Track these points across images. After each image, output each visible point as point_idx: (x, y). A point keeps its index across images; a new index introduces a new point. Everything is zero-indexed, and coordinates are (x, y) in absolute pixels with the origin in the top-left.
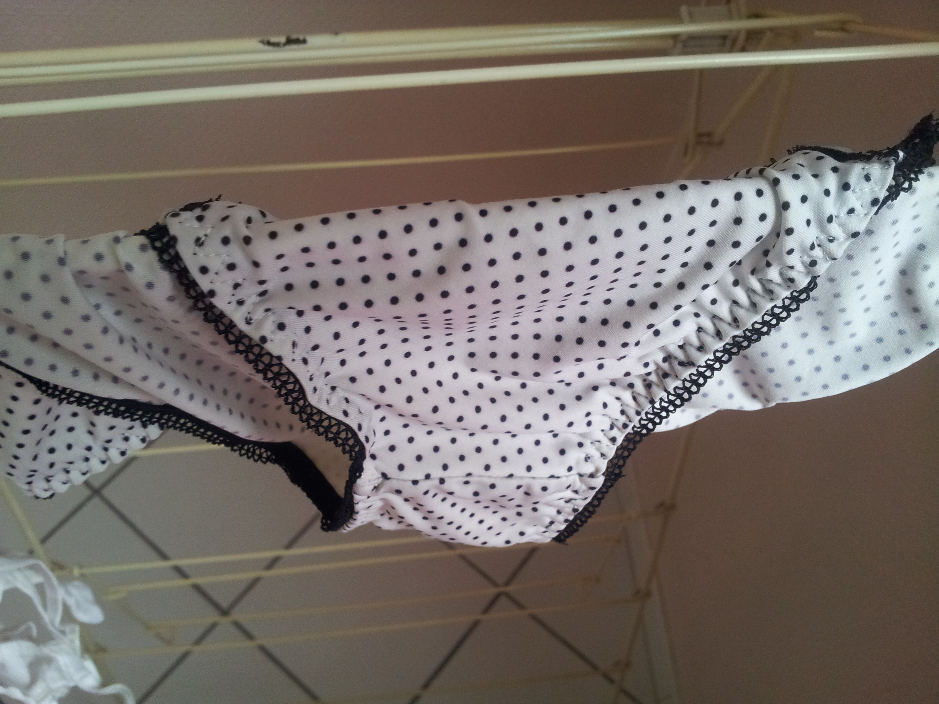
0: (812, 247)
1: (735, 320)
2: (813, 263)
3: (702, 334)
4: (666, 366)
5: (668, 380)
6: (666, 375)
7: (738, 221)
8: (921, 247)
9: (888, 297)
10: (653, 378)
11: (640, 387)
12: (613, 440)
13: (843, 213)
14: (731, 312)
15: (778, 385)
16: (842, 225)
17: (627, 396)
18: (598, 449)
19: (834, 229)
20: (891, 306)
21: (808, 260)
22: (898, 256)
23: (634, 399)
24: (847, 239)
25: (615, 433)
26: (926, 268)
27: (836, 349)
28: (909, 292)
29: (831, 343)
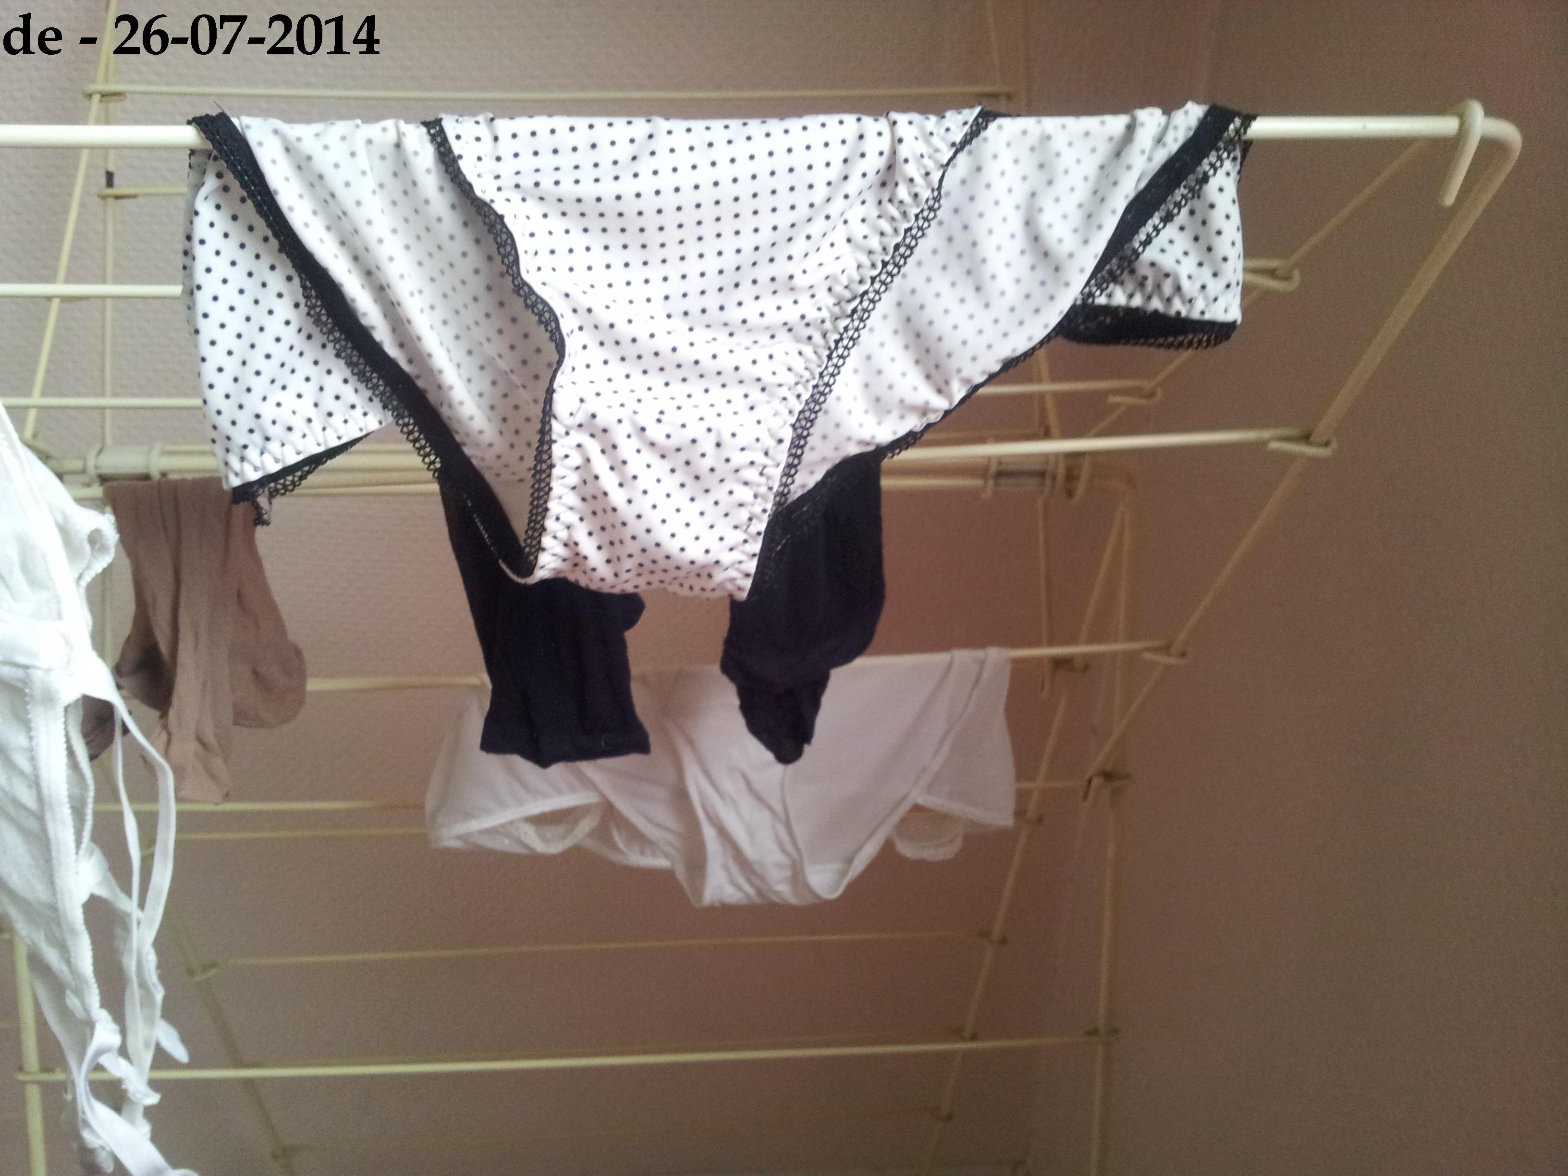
0: (922, 156)
3: (859, 269)
4: (836, 309)
5: (839, 321)
6: (836, 319)
7: (862, 137)
8: (1033, 194)
9: (1023, 252)
10: (828, 325)
11: (818, 338)
12: (800, 397)
13: (943, 130)
14: (879, 243)
15: (949, 355)
16: (943, 139)
17: (808, 350)
19: (936, 141)
20: (1027, 260)
21: (923, 172)
22: (1018, 207)
23: (815, 352)
25: (800, 389)
26: (1041, 210)
27: (993, 312)
28: (1036, 239)
29: (987, 305)
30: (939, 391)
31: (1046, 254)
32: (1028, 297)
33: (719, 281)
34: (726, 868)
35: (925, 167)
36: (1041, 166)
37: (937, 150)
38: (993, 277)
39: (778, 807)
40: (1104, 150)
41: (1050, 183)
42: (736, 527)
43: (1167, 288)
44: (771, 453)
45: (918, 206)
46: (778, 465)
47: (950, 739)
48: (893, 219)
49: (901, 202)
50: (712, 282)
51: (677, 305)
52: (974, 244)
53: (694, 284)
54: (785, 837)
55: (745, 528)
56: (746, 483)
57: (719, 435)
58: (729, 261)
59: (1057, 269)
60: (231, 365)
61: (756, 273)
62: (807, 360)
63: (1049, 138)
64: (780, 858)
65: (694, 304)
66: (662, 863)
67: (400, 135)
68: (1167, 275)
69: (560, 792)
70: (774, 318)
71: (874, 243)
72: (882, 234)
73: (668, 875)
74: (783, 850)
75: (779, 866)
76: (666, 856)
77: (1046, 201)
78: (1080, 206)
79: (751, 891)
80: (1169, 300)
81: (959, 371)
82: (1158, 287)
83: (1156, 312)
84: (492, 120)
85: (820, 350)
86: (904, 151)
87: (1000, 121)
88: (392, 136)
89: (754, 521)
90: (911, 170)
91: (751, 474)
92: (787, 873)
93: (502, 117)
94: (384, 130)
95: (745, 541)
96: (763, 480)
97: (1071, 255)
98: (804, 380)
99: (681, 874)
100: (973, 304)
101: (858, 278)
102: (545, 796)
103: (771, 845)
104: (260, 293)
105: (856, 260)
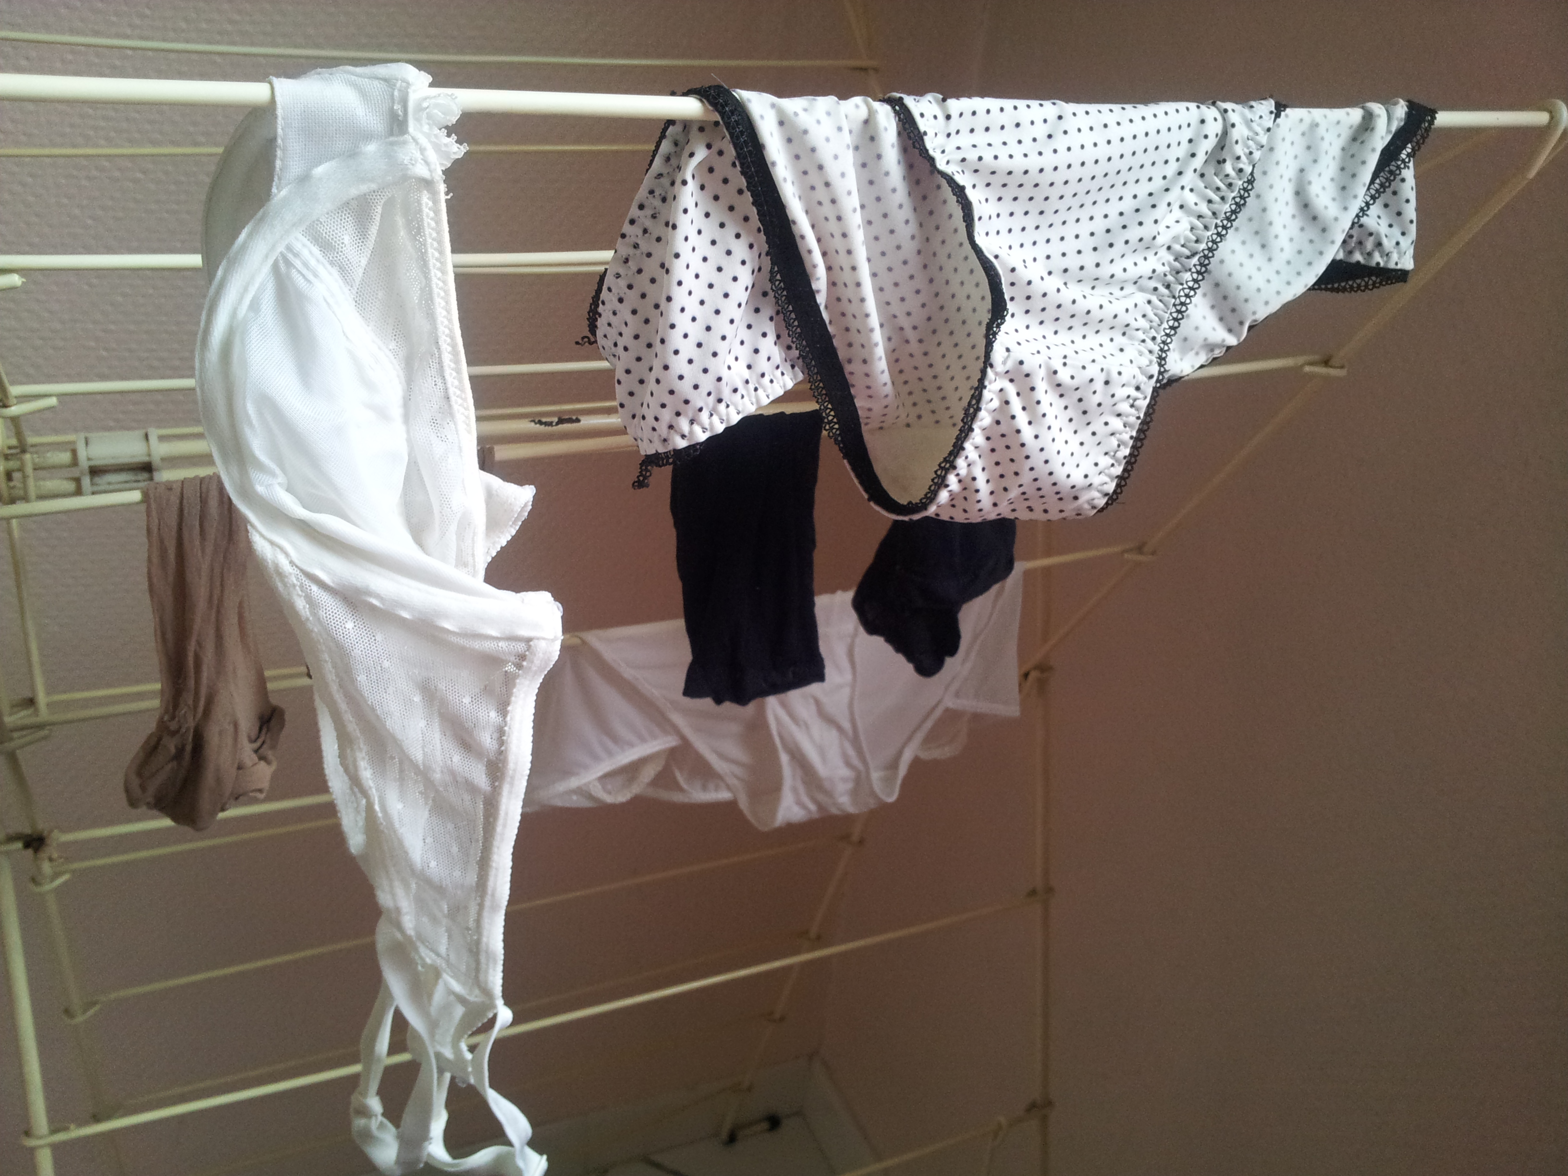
1: (1214, 214)
2: (1251, 153)
3: (1194, 231)
4: (1177, 264)
6: (1178, 273)
7: (1203, 121)
8: (1302, 170)
9: (1294, 216)
10: (1170, 278)
11: (1163, 290)
12: (1154, 339)
14: (1209, 209)
15: (1246, 301)
16: (1259, 125)
17: (1156, 300)
18: (1146, 348)
20: (1298, 221)
21: (1247, 151)
22: (1292, 180)
23: (1160, 301)
24: (1265, 134)
26: (1310, 183)
27: (1275, 264)
28: (1306, 206)
29: (1270, 260)
30: (1230, 331)
31: (1315, 218)
32: (1300, 252)
33: (1092, 242)
34: (795, 790)
35: (1248, 148)
36: (1309, 148)
37: (1257, 134)
38: (1276, 237)
39: (846, 725)
40: (1346, 134)
41: (1315, 161)
42: (1106, 454)
43: (1369, 244)
44: (1142, 387)
45: (1240, 179)
46: (1145, 398)
47: (976, 647)
48: (1218, 189)
49: (1227, 176)
50: (1086, 243)
51: (1058, 263)
52: (1264, 210)
53: (1071, 245)
54: (851, 752)
55: (1112, 454)
56: (1119, 415)
57: (1108, 373)
58: (1099, 225)
59: (1324, 230)
60: (696, 332)
61: (1127, 234)
62: (1155, 308)
63: (1317, 125)
64: (845, 772)
65: (1073, 262)
66: (724, 795)
67: (871, 113)
68: (1371, 234)
69: (643, 740)
70: (1133, 272)
71: (1204, 208)
72: (1210, 201)
73: (731, 806)
74: (848, 764)
75: (844, 780)
76: (729, 788)
77: (1312, 176)
78: (1332, 180)
79: (812, 807)
80: (1370, 254)
81: (1254, 313)
82: (1360, 243)
83: (1358, 262)
84: (944, 100)
85: (1166, 299)
86: (1236, 134)
87: (1288, 110)
88: (863, 113)
89: (1122, 447)
90: (1239, 150)
91: (1124, 407)
92: (850, 786)
93: (951, 97)
94: (857, 106)
95: (1113, 465)
96: (1133, 411)
97: (1336, 219)
98: (1155, 324)
99: (744, 804)
100: (1260, 258)
101: (1194, 238)
102: (631, 745)
103: (836, 760)
104: (724, 261)
105: (1191, 223)
